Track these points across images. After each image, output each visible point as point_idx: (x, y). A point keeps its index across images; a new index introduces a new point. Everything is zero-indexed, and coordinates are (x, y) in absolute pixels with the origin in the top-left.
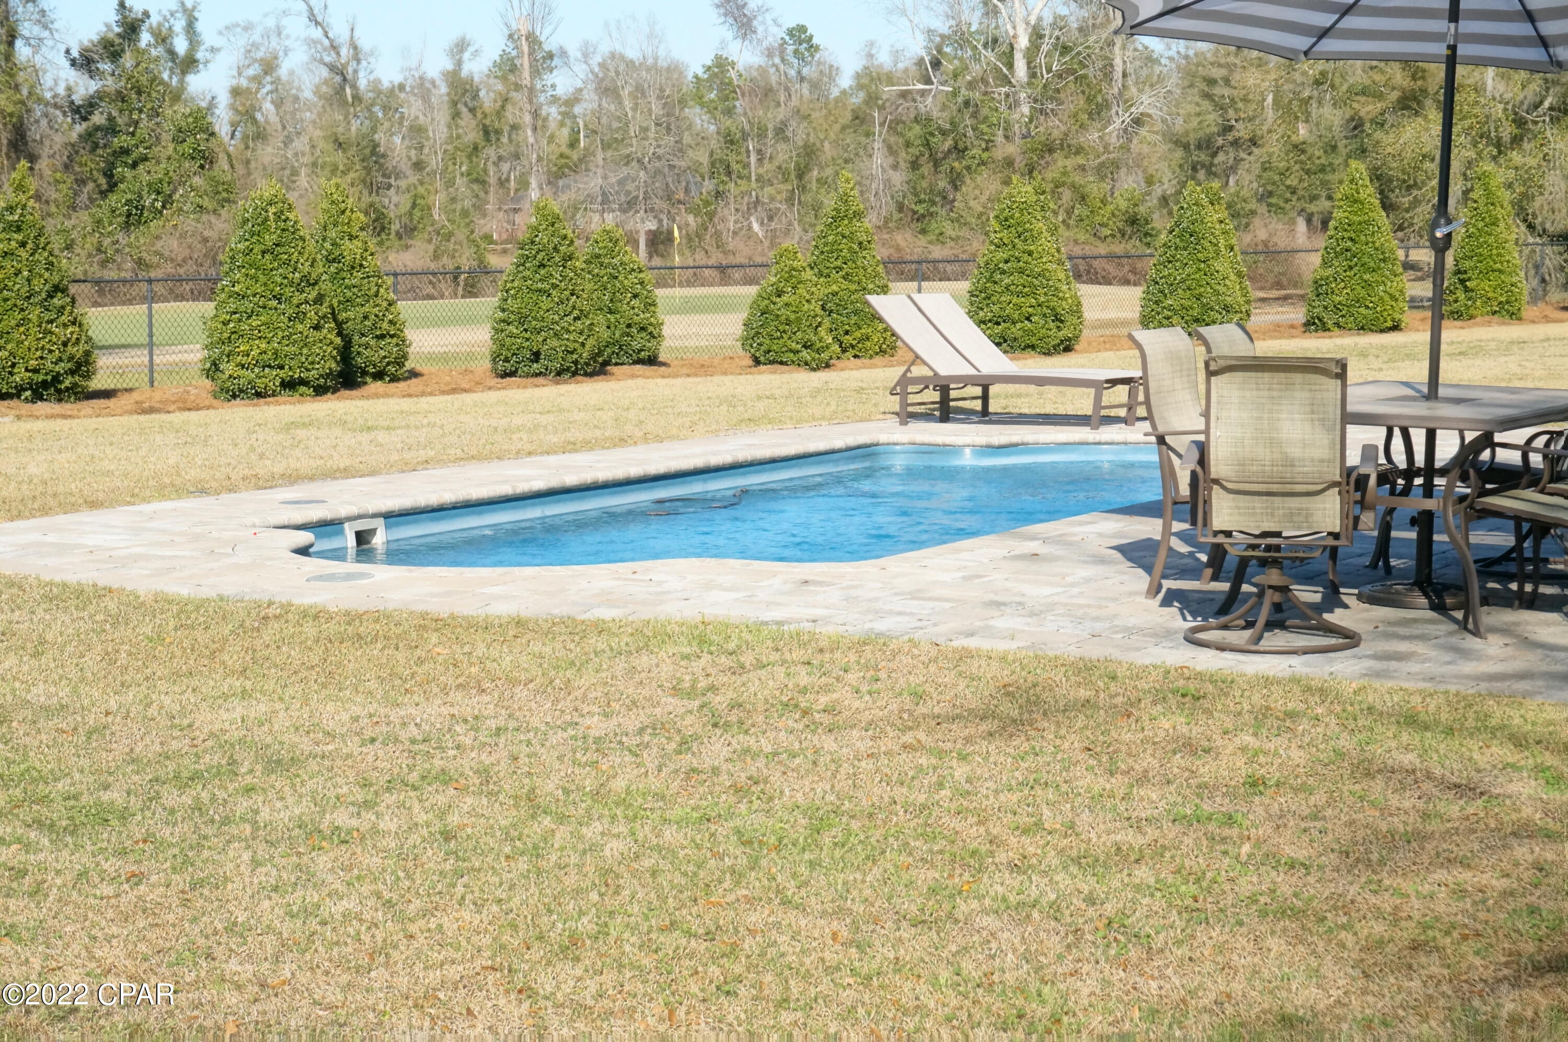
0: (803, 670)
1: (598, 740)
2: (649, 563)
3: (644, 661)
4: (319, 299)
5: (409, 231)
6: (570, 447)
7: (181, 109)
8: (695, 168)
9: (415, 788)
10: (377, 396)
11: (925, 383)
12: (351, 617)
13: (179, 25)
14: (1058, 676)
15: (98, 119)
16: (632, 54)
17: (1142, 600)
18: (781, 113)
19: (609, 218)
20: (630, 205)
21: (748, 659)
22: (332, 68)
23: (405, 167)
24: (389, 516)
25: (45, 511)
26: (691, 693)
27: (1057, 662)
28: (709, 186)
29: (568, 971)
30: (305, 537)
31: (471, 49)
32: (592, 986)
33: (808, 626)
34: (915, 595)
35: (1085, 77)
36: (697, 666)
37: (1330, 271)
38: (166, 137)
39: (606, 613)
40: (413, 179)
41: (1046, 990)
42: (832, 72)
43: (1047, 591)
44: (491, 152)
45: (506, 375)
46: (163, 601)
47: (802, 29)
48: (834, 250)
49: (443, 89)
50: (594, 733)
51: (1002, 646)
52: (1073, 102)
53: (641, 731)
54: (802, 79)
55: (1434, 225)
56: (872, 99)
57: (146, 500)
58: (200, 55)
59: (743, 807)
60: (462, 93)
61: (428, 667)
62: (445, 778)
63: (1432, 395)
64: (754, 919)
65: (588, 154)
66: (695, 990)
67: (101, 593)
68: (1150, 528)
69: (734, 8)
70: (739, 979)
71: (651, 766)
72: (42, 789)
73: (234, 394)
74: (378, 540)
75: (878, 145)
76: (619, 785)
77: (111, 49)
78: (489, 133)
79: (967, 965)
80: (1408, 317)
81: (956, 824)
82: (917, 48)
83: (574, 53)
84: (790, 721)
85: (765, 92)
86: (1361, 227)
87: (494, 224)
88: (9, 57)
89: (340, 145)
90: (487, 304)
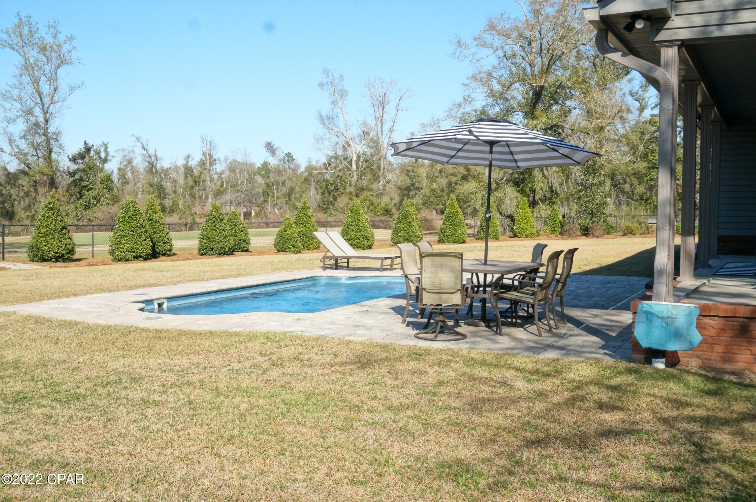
0: (300, 347)
1: (237, 370)
2: (250, 314)
3: (250, 344)
4: (146, 232)
5: (172, 211)
6: (224, 277)
7: (103, 174)
8: (258, 194)
9: (179, 387)
10: (163, 261)
11: (330, 258)
13: (102, 149)
14: (378, 349)
15: (77, 176)
16: (240, 160)
17: (400, 324)
18: (283, 178)
19: (233, 208)
20: (238, 204)
21: (282, 344)
22: (149, 162)
23: (171, 192)
25: (59, 297)
26: (266, 355)
27: (377, 344)
28: (262, 199)
29: (231, 448)
30: (142, 305)
31: (191, 158)
32: (239, 452)
33: (300, 333)
34: (332, 323)
35: (372, 169)
36: (267, 346)
37: (445, 226)
38: (98, 182)
39: (238, 330)
40: (173, 195)
41: (383, 451)
42: (298, 166)
43: (372, 322)
44: (197, 188)
45: (203, 255)
46: (97, 326)
47: (290, 154)
48: (302, 218)
49: (183, 169)
50: (235, 368)
51: (360, 339)
52: (369, 176)
53: (251, 367)
54: (290, 168)
56: (310, 174)
58: (109, 158)
59: (284, 392)
60: (188, 171)
61: (182, 347)
62: (189, 383)
63: (486, 263)
64: (289, 429)
65: (226, 189)
66: (272, 453)
67: (77, 323)
68: (402, 302)
69: (270, 147)
70: (286, 449)
71: (254, 379)
72: (58, 388)
73: (119, 260)
74: (165, 306)
75: (312, 188)
76: (244, 385)
77: (82, 156)
78: (196, 183)
79: (358, 443)
80: (467, 239)
81: (351, 397)
82: (324, 160)
83: (222, 159)
84: (297, 363)
85: (279, 172)
86: (454, 213)
87: (197, 209)
88: (50, 158)
89: (151, 185)
90: (197, 233)
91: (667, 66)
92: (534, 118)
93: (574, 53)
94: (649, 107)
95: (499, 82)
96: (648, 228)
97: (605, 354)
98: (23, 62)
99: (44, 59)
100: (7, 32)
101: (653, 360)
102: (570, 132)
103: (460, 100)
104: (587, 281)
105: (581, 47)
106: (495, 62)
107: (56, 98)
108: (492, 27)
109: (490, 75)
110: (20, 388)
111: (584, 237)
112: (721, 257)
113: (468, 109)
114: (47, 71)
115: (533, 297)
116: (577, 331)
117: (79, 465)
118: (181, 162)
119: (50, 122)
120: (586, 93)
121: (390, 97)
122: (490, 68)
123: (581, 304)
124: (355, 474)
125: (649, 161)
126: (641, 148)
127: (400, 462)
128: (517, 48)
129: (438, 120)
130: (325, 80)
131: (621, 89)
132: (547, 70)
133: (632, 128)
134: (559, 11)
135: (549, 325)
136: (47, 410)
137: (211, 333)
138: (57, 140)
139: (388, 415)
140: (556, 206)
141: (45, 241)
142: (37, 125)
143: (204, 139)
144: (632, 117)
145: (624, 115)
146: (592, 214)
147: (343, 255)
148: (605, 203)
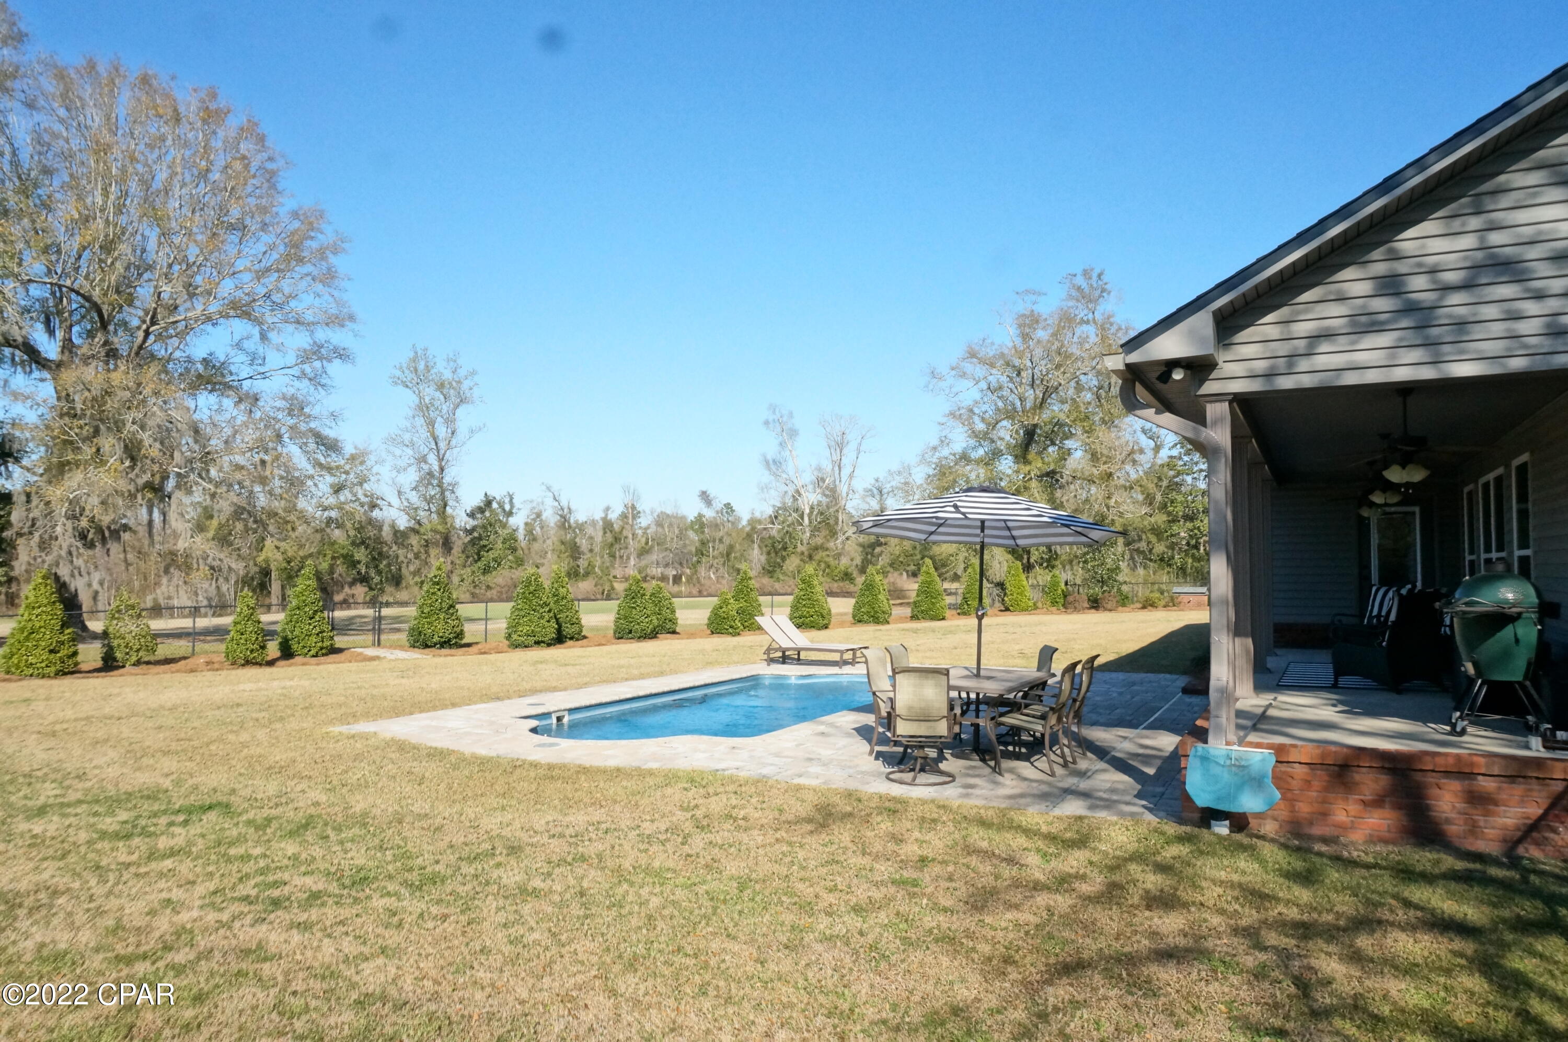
0: (733, 796)
1: (649, 836)
2: (671, 738)
3: (669, 791)
4: (550, 611)
5: (587, 574)
6: (642, 677)
7: (506, 531)
8: (690, 553)
9: (570, 864)
10: (570, 647)
11: (776, 650)
12: (551, 767)
13: (507, 500)
14: (836, 799)
15: (476, 534)
16: (669, 512)
17: (866, 756)
18: (721, 534)
19: (659, 570)
20: (667, 565)
21: (711, 790)
22: (561, 516)
23: (586, 551)
24: (571, 711)
25: (435, 708)
26: (687, 809)
27: (836, 792)
28: (695, 559)
29: (632, 979)
30: (534, 723)
31: (611, 510)
32: (642, 987)
33: (734, 772)
34: (777, 755)
35: (829, 523)
36: (690, 794)
37: (920, 597)
38: (499, 542)
39: (654, 765)
40: (589, 555)
41: (846, 992)
42: (739, 519)
43: (829, 752)
44: (617, 546)
45: (619, 638)
46: (475, 757)
47: (729, 504)
48: (741, 591)
49: (601, 523)
50: (647, 832)
51: (814, 782)
52: (824, 532)
53: (667, 830)
54: (729, 521)
55: (978, 610)
56: (753, 529)
57: (475, 703)
58: (514, 511)
59: (709, 877)
60: (608, 525)
61: (579, 793)
62: (583, 858)
63: (978, 675)
64: (715, 945)
65: (652, 547)
66: (688, 991)
67: (450, 752)
68: (869, 719)
69: (705, 497)
70: (708, 984)
71: (670, 852)
72: (410, 863)
73: (516, 646)
74: (566, 720)
75: (756, 546)
76: (656, 864)
77: (481, 510)
78: (617, 539)
79: (810, 975)
80: (948, 613)
81: (800, 886)
82: (770, 511)
83: (648, 512)
84: (728, 825)
85: (716, 526)
86: (930, 583)
87: (618, 572)
88: (444, 512)
89: (563, 543)
90: (614, 605)
91: (1215, 423)
92: (1027, 462)
93: (1073, 384)
94: (1167, 447)
95: (983, 420)
96: (1172, 599)
97: (1144, 806)
98: (417, 401)
99: (442, 397)
100: (401, 368)
101: (1213, 822)
102: (1070, 479)
103: (935, 442)
104: (1105, 682)
105: (1082, 377)
106: (978, 396)
107: (453, 443)
108: (972, 354)
109: (971, 411)
110: (360, 861)
111: (1093, 611)
112: (1279, 651)
113: (945, 452)
114: (444, 411)
115: (1043, 722)
116: (1102, 765)
117: (422, 1005)
118: (598, 515)
119: (446, 471)
120: (1089, 432)
121: (849, 437)
122: (971, 403)
123: (1102, 720)
124: (806, 1034)
125: (1169, 514)
126: (1159, 497)
127: (870, 1013)
128: (1004, 379)
129: (909, 466)
130: (771, 418)
131: (1131, 426)
132: (1042, 404)
133: (1146, 473)
134: (1054, 335)
135: (1063, 756)
136: (391, 902)
137: (618, 770)
138: (453, 492)
139: (854, 922)
140: (1056, 572)
141: (429, 623)
142: (430, 474)
143: (626, 490)
144: (1145, 459)
145: (1137, 457)
146: (1103, 582)
147: (793, 646)
148: (1118, 568)
